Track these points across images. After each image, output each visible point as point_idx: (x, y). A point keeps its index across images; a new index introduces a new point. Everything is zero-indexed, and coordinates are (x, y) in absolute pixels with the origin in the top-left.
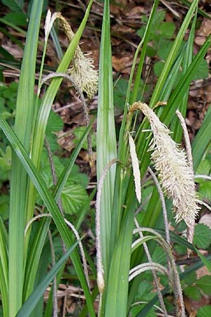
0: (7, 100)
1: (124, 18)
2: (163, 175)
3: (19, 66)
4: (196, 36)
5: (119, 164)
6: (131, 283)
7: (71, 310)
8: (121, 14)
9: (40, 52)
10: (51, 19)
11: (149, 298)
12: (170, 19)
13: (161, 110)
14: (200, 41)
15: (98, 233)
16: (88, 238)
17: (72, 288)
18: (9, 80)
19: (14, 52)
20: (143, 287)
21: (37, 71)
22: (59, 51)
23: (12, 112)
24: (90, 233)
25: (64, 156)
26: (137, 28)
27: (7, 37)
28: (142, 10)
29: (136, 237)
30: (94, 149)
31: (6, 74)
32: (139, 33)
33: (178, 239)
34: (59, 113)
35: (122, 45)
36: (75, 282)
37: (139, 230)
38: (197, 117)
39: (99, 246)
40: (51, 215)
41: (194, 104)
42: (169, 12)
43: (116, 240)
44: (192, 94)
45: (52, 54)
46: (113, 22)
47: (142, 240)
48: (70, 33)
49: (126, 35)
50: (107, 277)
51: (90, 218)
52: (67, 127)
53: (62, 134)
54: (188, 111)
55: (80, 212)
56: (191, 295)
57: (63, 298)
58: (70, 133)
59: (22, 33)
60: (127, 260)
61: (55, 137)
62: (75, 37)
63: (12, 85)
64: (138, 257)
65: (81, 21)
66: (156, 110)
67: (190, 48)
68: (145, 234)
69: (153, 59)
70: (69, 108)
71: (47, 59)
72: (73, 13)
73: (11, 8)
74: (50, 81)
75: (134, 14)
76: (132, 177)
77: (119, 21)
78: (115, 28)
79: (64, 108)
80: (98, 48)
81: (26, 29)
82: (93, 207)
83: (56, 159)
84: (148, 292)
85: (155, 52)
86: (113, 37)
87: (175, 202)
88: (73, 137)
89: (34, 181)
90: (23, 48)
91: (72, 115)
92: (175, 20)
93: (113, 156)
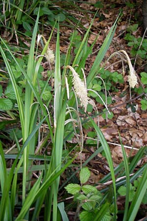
0: (25, 60)
1: (64, 33)
2: (77, 90)
3: (29, 49)
4: (88, 40)
5: (62, 86)
6: (65, 126)
7: (46, 132)
8: (64, 32)
9: (36, 44)
10: (39, 37)
11: (71, 129)
12: (80, 34)
13: (76, 68)
14: (90, 42)
15: (55, 106)
16: (52, 108)
17: (46, 125)
18: (26, 54)
19: (28, 45)
20: (69, 126)
21: (35, 51)
22: (43, 44)
23: (27, 65)
24: (52, 106)
25: (44, 80)
26: (69, 37)
27: (25, 39)
28: (70, 31)
29: (68, 110)
30: (54, 78)
31: (25, 52)
32: (69, 39)
33: (81, 108)
34: (43, 65)
35: (64, 43)
36: (46, 123)
37: (68, 108)
38: (88, 67)
39: (54, 111)
40: (39, 102)
41: (87, 63)
42: (79, 32)
43: (60, 111)
44: (87, 59)
45: (40, 45)
46: (60, 35)
47: (69, 111)
48: (46, 42)
49: (65, 39)
50: (57, 124)
51: (52, 101)
52: (45, 70)
53: (43, 72)
54: (85, 65)
55: (48, 100)
56: (85, 127)
57: (42, 129)
58: (46, 72)
59: (30, 38)
60: (64, 118)
61: (41, 74)
62: (47, 43)
63: (27, 56)
64: (68, 117)
65: (50, 34)
66: (74, 68)
67: (86, 43)
68: (70, 109)
69: (74, 47)
70: (46, 64)
71: (39, 47)
72: (47, 31)
73: (27, 30)
74: (39, 58)
75: (67, 32)
76: (66, 91)
77: (63, 35)
78: (61, 37)
79: (44, 64)
80: (56, 43)
81: (31, 37)
82: (53, 97)
83: (41, 81)
84: (71, 127)
85: (75, 45)
86: (60, 40)
87: (80, 99)
88: (47, 73)
89: (33, 91)
90: (31, 43)
91: (47, 66)
92: (81, 34)
93: (60, 83)
